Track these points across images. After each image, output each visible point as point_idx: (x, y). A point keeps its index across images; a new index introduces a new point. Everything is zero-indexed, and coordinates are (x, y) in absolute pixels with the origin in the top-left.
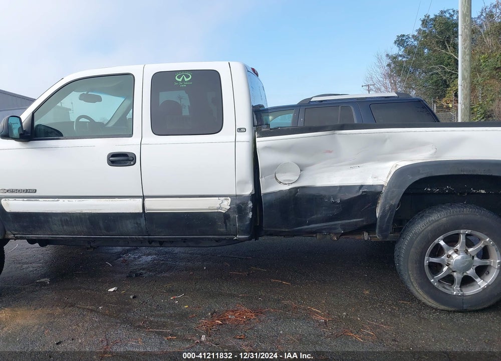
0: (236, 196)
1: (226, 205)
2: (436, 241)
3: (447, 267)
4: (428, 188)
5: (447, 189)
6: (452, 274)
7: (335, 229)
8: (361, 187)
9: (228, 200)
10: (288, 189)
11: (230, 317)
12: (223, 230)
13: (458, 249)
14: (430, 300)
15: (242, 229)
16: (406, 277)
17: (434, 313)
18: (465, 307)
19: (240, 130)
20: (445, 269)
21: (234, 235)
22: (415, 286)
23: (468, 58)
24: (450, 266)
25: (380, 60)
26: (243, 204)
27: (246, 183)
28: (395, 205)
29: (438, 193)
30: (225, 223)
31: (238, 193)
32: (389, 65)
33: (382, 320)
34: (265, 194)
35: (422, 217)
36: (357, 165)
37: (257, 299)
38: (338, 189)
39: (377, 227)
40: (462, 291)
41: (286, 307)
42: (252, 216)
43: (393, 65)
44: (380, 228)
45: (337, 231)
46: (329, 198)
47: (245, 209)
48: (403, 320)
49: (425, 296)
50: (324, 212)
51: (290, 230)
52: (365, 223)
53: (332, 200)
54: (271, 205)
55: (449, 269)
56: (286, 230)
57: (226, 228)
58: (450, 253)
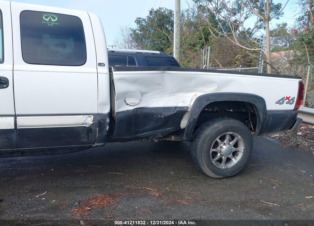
0: (98, 114)
1: (89, 121)
2: (216, 139)
3: (220, 154)
4: (206, 108)
5: (216, 109)
6: (222, 157)
7: (157, 135)
8: (176, 108)
9: (91, 117)
10: (133, 109)
11: (94, 203)
12: (85, 140)
13: (225, 143)
14: (212, 173)
15: (100, 138)
16: (200, 162)
17: (213, 180)
18: (228, 175)
19: (100, 64)
20: (219, 155)
21: (93, 144)
22: (205, 166)
23: (179, 36)
24: (221, 153)
25: (122, 31)
26: (102, 120)
27: (105, 104)
28: (196, 119)
29: (211, 112)
30: (88, 134)
31: (100, 112)
32: (131, 35)
33: (191, 189)
34: (118, 113)
35: (208, 125)
36: (174, 94)
37: (106, 188)
38: (163, 109)
39: (185, 132)
40: (226, 166)
41: (128, 190)
42: (109, 129)
43: (133, 35)
44: (187, 133)
45: (158, 136)
46: (157, 115)
47: (104, 124)
48: (201, 187)
49: (210, 172)
50: (152, 124)
51: (130, 137)
52: (174, 130)
53: (159, 116)
54: (121, 121)
55: (221, 154)
56: (128, 137)
57: (88, 138)
58: (221, 146)
